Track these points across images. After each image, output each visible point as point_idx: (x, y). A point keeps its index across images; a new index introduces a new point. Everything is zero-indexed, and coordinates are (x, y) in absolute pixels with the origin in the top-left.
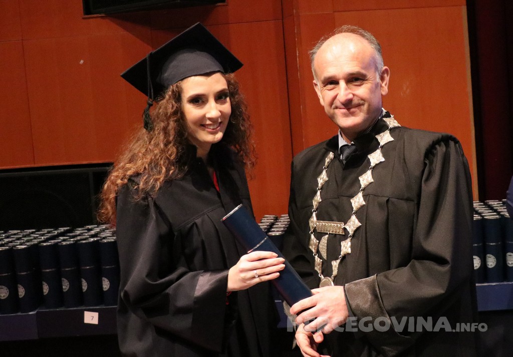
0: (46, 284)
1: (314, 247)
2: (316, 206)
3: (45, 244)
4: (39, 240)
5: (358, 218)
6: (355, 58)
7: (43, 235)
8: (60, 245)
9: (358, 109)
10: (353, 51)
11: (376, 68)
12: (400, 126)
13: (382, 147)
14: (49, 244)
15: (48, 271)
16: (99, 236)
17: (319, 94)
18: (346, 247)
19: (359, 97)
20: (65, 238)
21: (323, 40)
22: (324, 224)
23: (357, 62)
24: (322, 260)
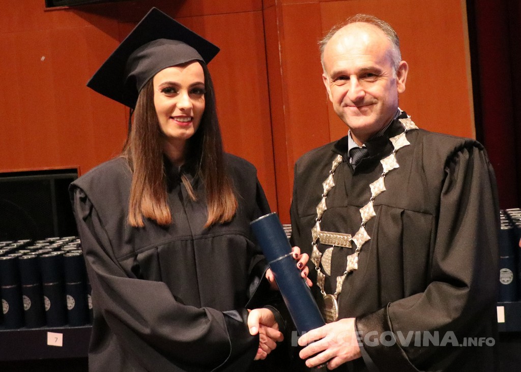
0: (6, 302)
1: (316, 260)
2: (321, 214)
3: (4, 258)
6: (369, 51)
7: (2, 248)
8: (20, 260)
10: (367, 43)
11: (393, 63)
12: (417, 128)
13: (396, 152)
15: (8, 287)
16: (62, 249)
17: (328, 89)
18: (352, 262)
19: (372, 95)
20: (26, 251)
21: (334, 29)
22: (328, 235)
23: (370, 56)
24: (324, 276)
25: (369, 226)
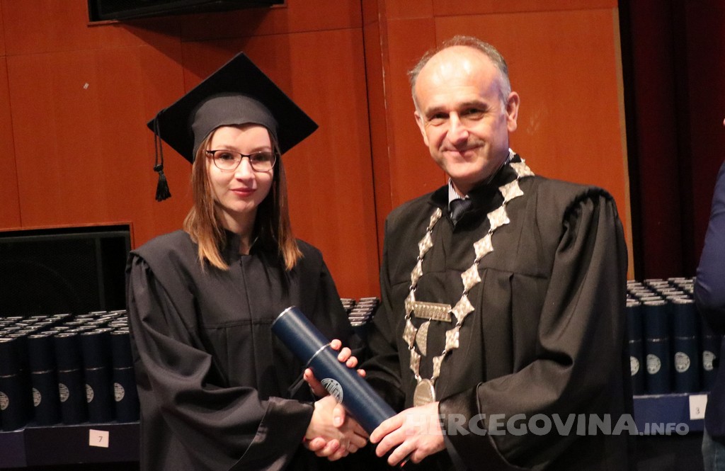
0: (38, 392)
1: (410, 337)
2: (415, 281)
3: (36, 336)
4: (27, 331)
5: (470, 299)
6: (471, 81)
7: (33, 324)
8: (56, 338)
9: (476, 152)
10: (468, 72)
11: (501, 95)
12: (533, 174)
13: (507, 204)
14: (41, 336)
16: (109, 325)
17: (423, 130)
18: (452, 339)
19: (477, 136)
20: (63, 328)
21: (427, 56)
22: (424, 306)
23: (473, 87)
24: (419, 356)
25: (473, 293)
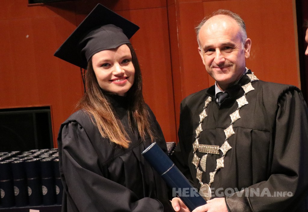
0: (3, 191)
1: (196, 162)
2: (198, 134)
5: (229, 143)
6: (227, 33)
7: (1, 156)
8: (12, 164)
9: (229, 69)
10: (225, 28)
11: (242, 40)
12: (258, 79)
13: (246, 94)
14: (5, 162)
15: (4, 181)
16: (40, 157)
17: (202, 57)
18: (220, 163)
19: (229, 61)
20: (16, 158)
22: (204, 147)
23: (228, 36)
24: (202, 172)
25: (231, 140)
